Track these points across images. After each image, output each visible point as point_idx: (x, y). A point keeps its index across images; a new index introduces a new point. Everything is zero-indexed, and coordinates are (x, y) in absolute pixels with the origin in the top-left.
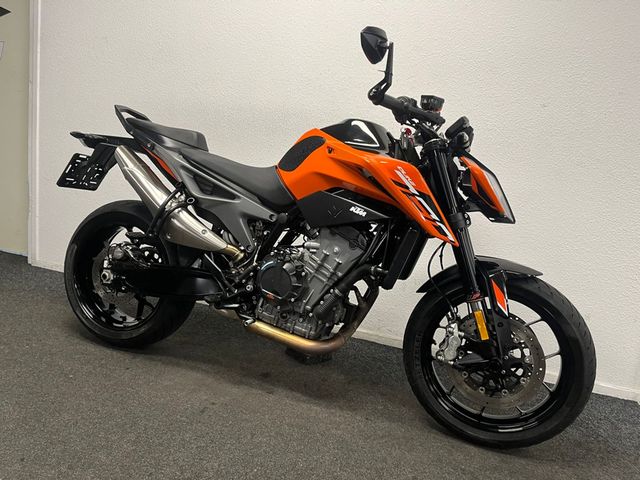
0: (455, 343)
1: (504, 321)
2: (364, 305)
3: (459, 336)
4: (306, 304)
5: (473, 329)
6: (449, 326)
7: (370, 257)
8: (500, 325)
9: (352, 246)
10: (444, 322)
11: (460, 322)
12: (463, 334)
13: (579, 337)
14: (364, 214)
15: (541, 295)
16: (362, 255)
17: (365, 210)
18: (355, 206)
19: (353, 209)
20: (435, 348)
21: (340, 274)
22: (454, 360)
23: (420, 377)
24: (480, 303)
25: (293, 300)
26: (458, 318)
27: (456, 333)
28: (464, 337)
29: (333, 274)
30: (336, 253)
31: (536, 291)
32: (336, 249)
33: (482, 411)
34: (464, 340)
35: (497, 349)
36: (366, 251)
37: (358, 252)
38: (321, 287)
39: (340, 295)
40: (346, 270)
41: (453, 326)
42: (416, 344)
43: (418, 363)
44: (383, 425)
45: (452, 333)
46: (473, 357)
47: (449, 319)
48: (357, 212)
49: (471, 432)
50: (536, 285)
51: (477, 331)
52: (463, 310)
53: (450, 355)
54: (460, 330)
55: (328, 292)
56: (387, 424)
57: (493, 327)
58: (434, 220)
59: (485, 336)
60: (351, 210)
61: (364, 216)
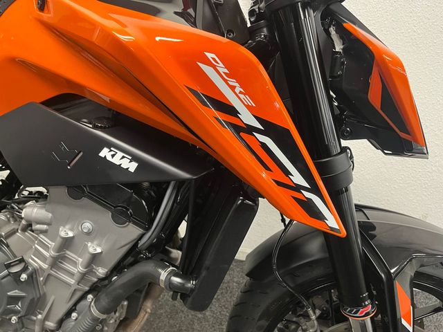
4: (46, 318)
14: (133, 167)
17: (134, 158)
18: (110, 145)
19: (105, 153)
21: (101, 271)
25: (14, 319)
30: (88, 233)
32: (88, 225)
38: (68, 293)
39: (103, 317)
48: (116, 161)
55: (82, 299)
58: (298, 188)
60: (102, 154)
61: (132, 169)
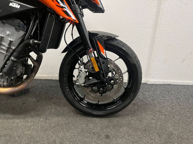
0: (83, 75)
1: (105, 61)
2: (36, 64)
3: (85, 71)
5: (91, 67)
6: (80, 67)
7: (30, 35)
8: (103, 63)
9: (17, 30)
10: (77, 66)
11: (84, 64)
12: (86, 70)
13: (136, 63)
14: (19, 7)
15: (119, 46)
16: (25, 35)
17: (19, 4)
18: (12, 2)
19: (11, 4)
20: (74, 79)
21: (13, 48)
22: (84, 83)
23: (69, 94)
24: (93, 53)
26: (83, 63)
27: (83, 70)
28: (87, 72)
29: (9, 48)
30: (8, 35)
31: (117, 45)
32: (8, 32)
33: (98, 102)
34: (87, 73)
35: (103, 74)
36: (27, 32)
37: (22, 33)
38: (3, 57)
39: (15, 60)
40: (17, 45)
41: (81, 67)
42: (65, 79)
43: (67, 87)
44: (55, 120)
45: (81, 71)
46: (93, 80)
47: (79, 64)
48: (14, 6)
49: (95, 113)
50: (116, 42)
51: (93, 68)
52: (85, 59)
53: (81, 81)
54: (85, 68)
55: (8, 59)
56: (56, 119)
57: (100, 64)
58: (62, 7)
59: (97, 70)
60: (10, 5)
61: (19, 8)
